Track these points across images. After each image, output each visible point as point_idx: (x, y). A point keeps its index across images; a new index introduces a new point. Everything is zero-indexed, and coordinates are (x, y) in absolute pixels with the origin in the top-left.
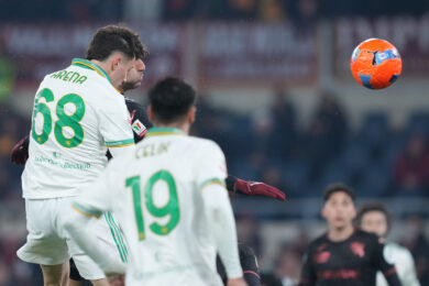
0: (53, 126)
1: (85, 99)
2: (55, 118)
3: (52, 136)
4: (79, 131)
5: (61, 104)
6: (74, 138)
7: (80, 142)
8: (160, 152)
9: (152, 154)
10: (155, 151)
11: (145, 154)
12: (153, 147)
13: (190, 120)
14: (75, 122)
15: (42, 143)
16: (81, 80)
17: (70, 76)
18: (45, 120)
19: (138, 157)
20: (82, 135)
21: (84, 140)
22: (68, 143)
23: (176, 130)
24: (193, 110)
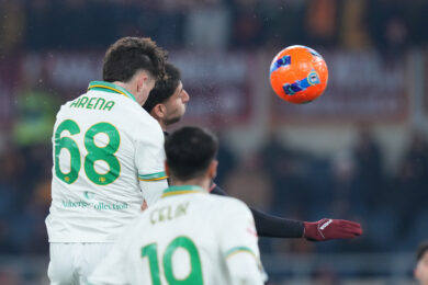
0: (83, 161)
1: (117, 126)
2: (84, 152)
3: (82, 173)
4: (115, 164)
5: (90, 135)
6: (110, 172)
7: (116, 176)
8: (177, 215)
9: (169, 218)
10: (173, 215)
11: (161, 218)
12: (170, 209)
13: (211, 176)
14: (109, 154)
15: (71, 182)
16: (109, 106)
17: (94, 102)
18: (72, 155)
19: (153, 222)
20: (119, 169)
21: (121, 174)
22: (102, 180)
23: (195, 188)
24: (215, 163)
